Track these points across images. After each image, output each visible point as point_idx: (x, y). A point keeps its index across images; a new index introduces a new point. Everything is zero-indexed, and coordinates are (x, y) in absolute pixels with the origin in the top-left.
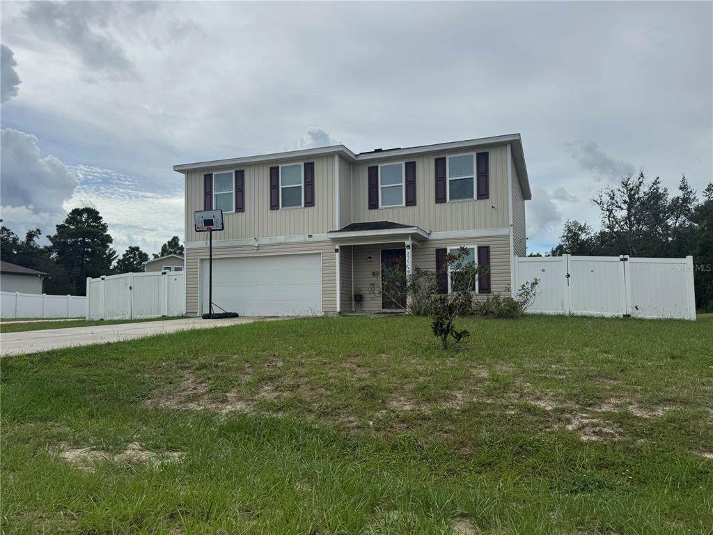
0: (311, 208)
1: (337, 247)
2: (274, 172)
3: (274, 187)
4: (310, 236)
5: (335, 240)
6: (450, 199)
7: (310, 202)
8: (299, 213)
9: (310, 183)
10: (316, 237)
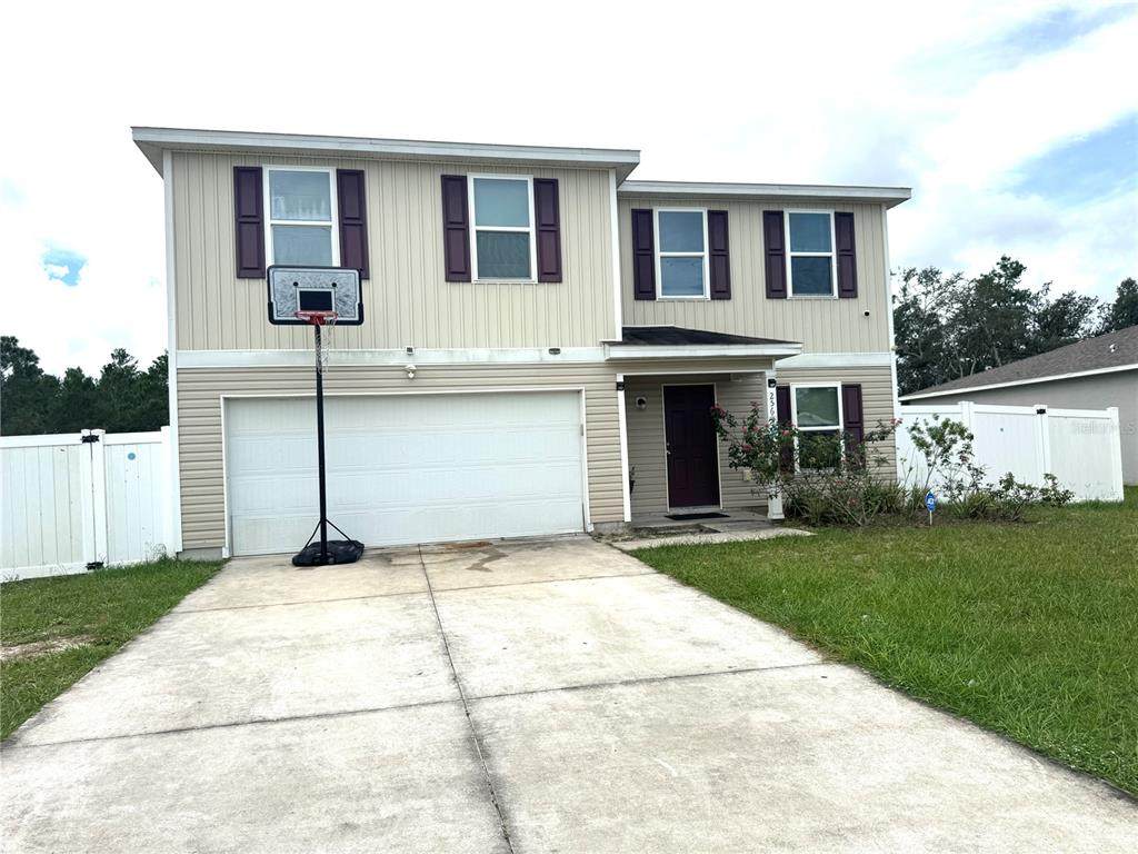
0: (552, 288)
1: (620, 379)
2: (453, 189)
3: (455, 227)
4: (555, 351)
5: (615, 364)
6: (794, 292)
7: (551, 272)
8: (524, 296)
9: (549, 228)
10: (570, 354)
